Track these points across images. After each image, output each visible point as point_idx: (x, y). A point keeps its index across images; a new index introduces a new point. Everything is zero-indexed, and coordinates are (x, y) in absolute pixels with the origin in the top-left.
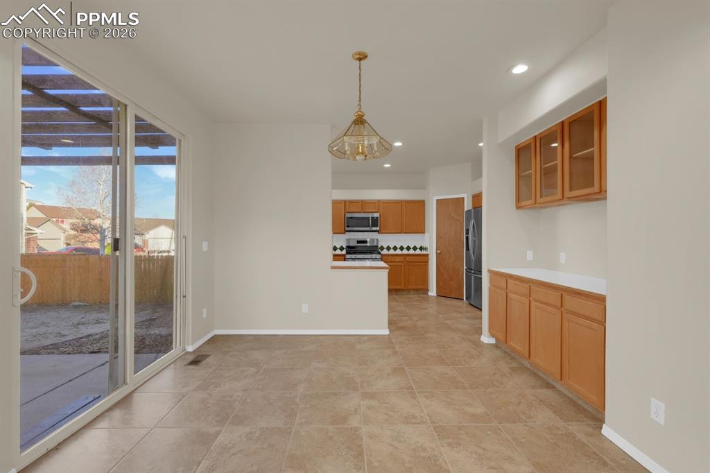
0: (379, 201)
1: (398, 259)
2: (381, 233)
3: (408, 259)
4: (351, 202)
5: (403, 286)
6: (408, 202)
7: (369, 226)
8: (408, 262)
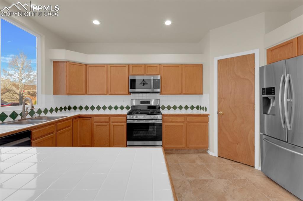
0: (160, 65)
1: (179, 119)
2: (163, 94)
3: (189, 119)
4: (135, 66)
5: (183, 146)
6: (186, 66)
7: (150, 88)
8: (188, 122)
